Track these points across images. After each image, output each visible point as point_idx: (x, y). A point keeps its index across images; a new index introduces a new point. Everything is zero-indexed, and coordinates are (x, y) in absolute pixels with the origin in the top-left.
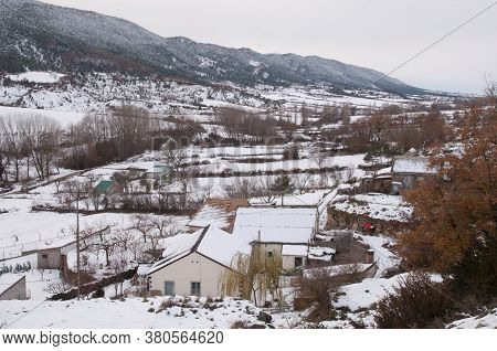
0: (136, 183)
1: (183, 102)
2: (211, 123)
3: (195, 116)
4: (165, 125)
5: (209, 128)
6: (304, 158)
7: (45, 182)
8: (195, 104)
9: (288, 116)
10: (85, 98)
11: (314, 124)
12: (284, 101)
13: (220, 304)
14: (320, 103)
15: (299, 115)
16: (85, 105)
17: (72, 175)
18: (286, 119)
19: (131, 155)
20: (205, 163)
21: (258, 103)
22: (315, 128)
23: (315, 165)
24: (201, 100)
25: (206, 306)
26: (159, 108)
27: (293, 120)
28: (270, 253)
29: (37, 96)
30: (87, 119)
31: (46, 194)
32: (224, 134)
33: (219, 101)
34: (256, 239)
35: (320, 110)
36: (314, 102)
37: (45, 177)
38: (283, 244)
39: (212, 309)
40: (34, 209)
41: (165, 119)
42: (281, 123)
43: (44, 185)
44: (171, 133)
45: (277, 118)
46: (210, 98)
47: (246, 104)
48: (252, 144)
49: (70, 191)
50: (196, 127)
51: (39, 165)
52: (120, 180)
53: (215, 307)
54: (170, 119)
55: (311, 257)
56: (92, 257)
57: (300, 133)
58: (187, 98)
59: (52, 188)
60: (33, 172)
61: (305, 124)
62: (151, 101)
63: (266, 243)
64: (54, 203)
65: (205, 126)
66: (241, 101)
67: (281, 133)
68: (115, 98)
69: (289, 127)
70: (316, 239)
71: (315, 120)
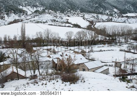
17: (134, 42)
29: (129, 20)
31: (125, 47)
37: (126, 42)
40: (120, 50)
43: (125, 44)
49: (131, 47)
51: (125, 39)
56: (128, 66)
59: (127, 45)
60: (123, 40)
64: (126, 49)
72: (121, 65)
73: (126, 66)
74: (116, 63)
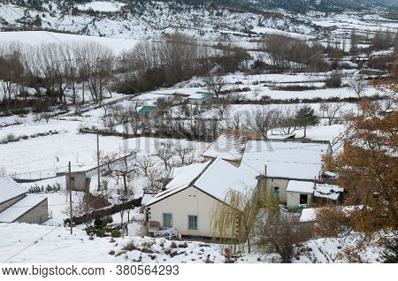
0: (175, 109)
1: (234, 29)
2: (259, 50)
3: (244, 43)
4: (212, 53)
5: (255, 55)
6: (345, 86)
7: (98, 105)
8: (245, 31)
9: (337, 43)
10: (143, 25)
11: (363, 51)
12: (335, 28)
13: (182, 250)
14: (372, 29)
15: (348, 41)
16: (142, 32)
17: (122, 100)
18: (334, 46)
19: (179, 81)
20: (245, 90)
21: (308, 30)
22: (364, 55)
23: (353, 94)
24: (252, 27)
25: (168, 252)
26: (210, 36)
27: (341, 47)
28: (277, 188)
29: (100, 25)
30: (139, 47)
31: (95, 118)
32: (269, 61)
33: (269, 29)
34: (263, 173)
35: (371, 36)
36: (366, 28)
37: (98, 101)
38: (289, 179)
39: (173, 255)
40: (81, 131)
41: (214, 47)
42: (329, 50)
43: (96, 108)
44: (217, 60)
45: (325, 45)
46: (260, 25)
47: (295, 31)
48: (296, 71)
49: (116, 115)
50: (242, 54)
51: (93, 89)
52: (163, 105)
53: (175, 254)
54: (219, 47)
55: (317, 194)
56: (111, 182)
57: (347, 60)
58: (238, 25)
59: (101, 112)
60: (88, 96)
61: (354, 51)
62: (204, 29)
63: (273, 178)
64: (100, 127)
65: (252, 54)
66: (290, 28)
67: (327, 60)
68: (170, 26)
69: (336, 54)
70: (324, 176)
71: (364, 46)
72: (88, 180)
73: (106, 183)
74: (71, 177)
